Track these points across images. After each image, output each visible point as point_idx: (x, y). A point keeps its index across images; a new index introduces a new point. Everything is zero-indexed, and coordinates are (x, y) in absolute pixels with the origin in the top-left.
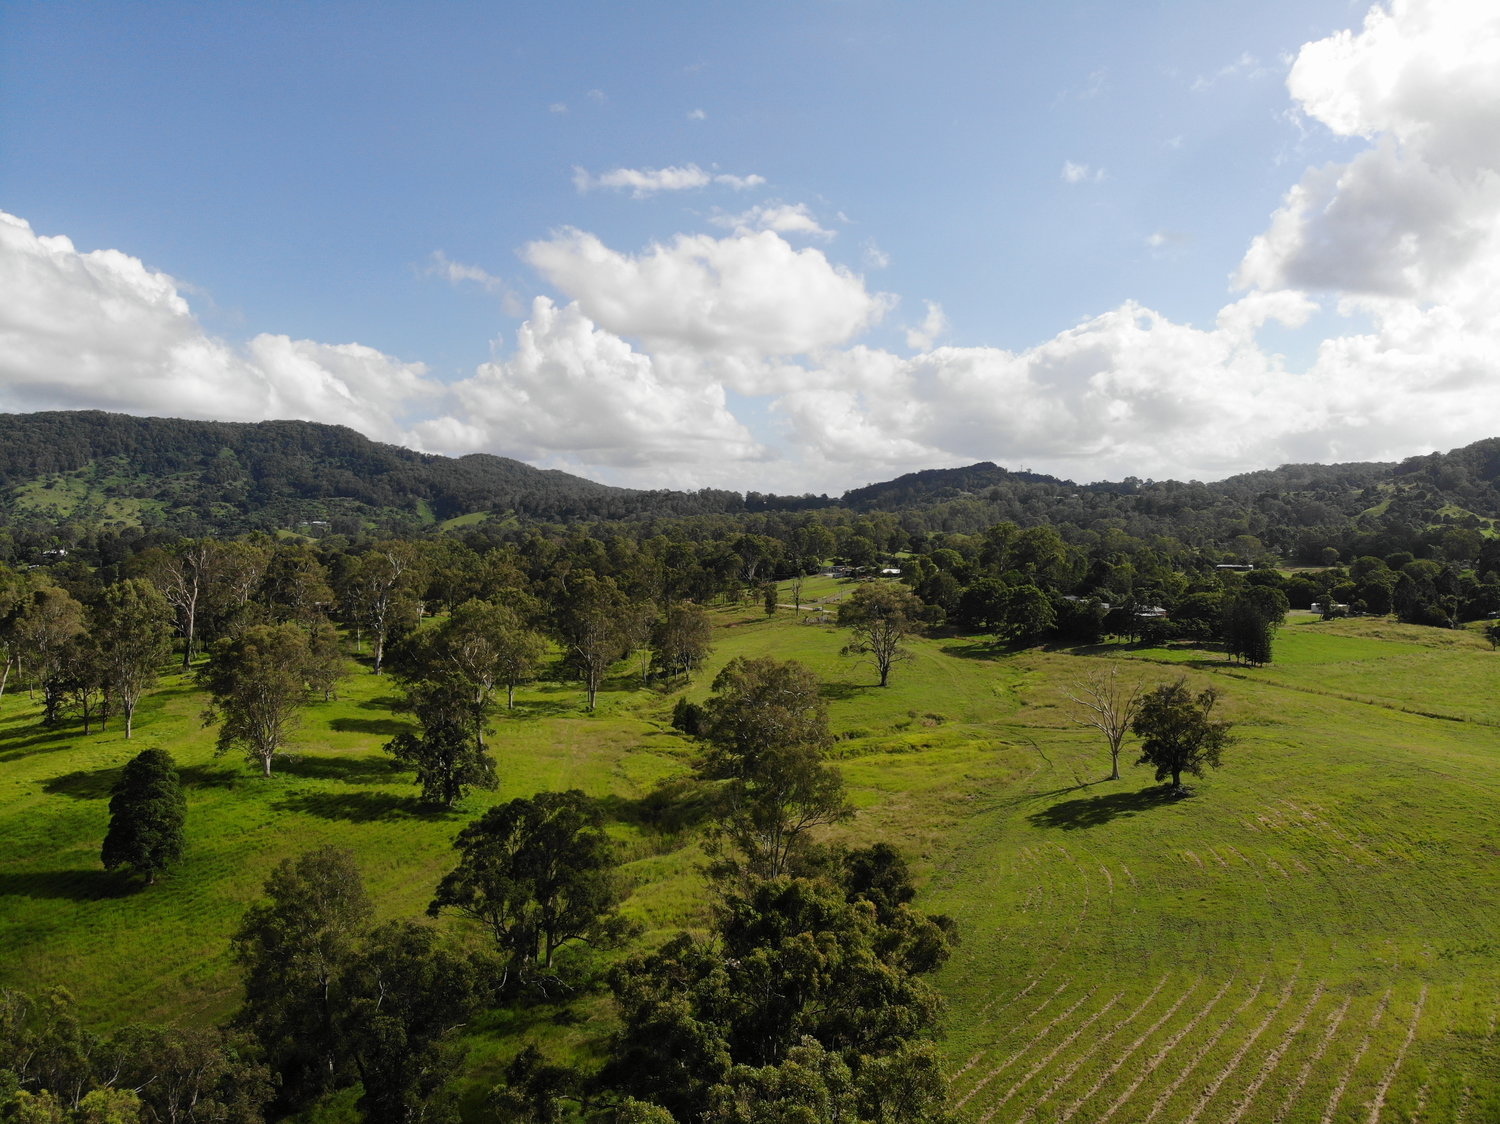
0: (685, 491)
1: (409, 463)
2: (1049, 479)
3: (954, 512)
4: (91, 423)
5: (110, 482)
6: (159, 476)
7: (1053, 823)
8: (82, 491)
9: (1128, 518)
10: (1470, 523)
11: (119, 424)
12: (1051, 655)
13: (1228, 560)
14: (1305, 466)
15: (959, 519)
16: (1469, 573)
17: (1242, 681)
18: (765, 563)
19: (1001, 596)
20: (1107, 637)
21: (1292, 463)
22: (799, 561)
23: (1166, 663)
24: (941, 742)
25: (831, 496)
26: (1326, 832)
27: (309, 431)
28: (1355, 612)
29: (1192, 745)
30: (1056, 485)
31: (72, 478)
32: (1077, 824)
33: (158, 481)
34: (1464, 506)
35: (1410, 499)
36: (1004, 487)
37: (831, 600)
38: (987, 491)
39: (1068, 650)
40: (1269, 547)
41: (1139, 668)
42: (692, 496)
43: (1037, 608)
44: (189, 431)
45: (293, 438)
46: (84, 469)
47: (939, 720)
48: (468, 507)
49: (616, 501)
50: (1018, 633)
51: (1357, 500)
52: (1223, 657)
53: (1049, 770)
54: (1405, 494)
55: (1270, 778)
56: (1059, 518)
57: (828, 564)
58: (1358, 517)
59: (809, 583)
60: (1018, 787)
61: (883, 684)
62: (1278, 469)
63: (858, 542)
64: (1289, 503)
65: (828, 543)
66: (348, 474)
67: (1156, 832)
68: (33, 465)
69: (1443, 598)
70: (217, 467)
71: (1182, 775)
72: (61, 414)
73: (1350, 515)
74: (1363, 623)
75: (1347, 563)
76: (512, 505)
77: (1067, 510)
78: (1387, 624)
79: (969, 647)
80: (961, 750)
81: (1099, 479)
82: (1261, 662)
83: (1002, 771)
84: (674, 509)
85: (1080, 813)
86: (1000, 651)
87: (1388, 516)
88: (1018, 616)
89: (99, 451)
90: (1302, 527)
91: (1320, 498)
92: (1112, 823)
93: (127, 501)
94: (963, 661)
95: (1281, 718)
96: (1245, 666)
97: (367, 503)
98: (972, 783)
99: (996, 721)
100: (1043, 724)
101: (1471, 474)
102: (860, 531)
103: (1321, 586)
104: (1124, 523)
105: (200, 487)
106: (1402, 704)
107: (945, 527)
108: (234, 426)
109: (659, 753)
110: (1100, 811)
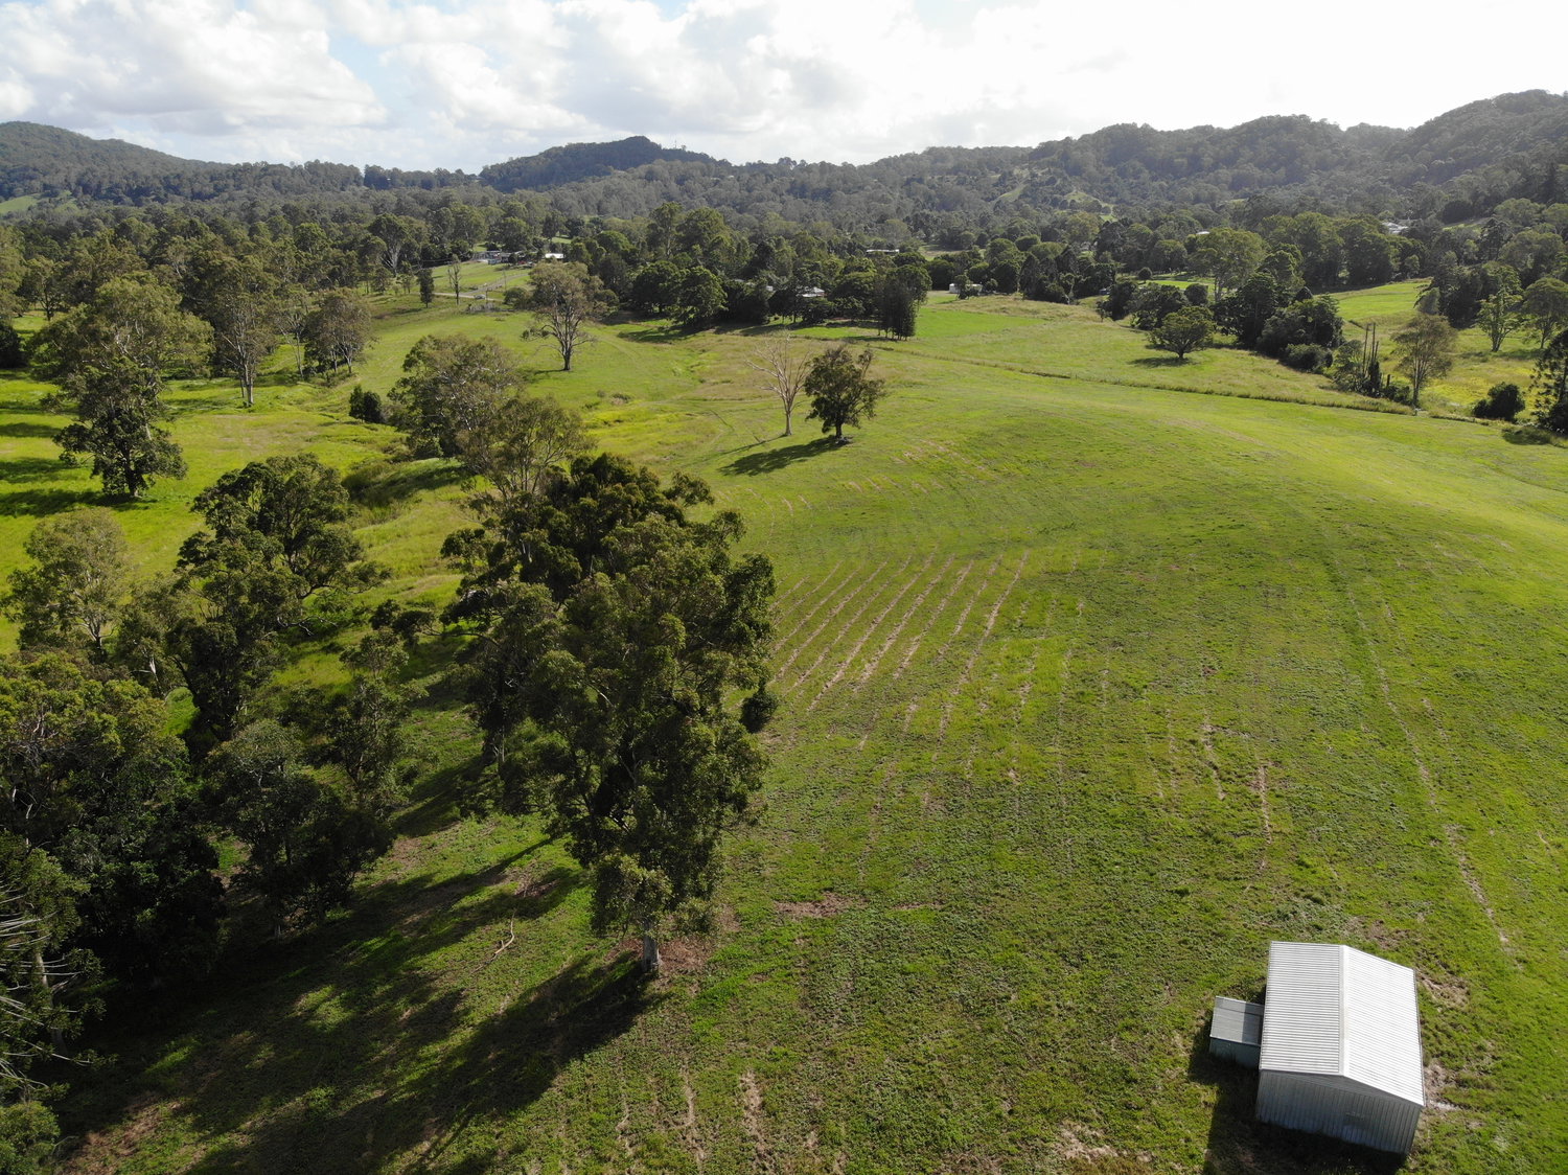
0: (287, 164)
2: (703, 158)
3: (609, 193)
7: (739, 472)
9: (783, 202)
10: (1094, 208)
12: (723, 336)
13: (877, 246)
14: (949, 149)
15: (615, 201)
16: (1088, 253)
17: (889, 353)
18: (408, 248)
19: (674, 278)
20: (772, 318)
21: (937, 146)
22: (448, 246)
23: (825, 340)
24: (632, 417)
25: (467, 172)
26: (956, 459)
28: (988, 290)
29: (851, 401)
30: (711, 164)
32: (760, 470)
34: (1090, 191)
35: (1041, 184)
36: (659, 166)
37: (493, 286)
38: (642, 169)
39: (738, 331)
40: (914, 231)
41: (802, 344)
42: (296, 170)
43: (709, 290)
47: (626, 399)
48: (11, 189)
49: (201, 178)
50: (692, 316)
51: (995, 185)
52: (873, 332)
53: (732, 432)
54: (1037, 180)
55: (912, 425)
56: (715, 201)
57: (478, 249)
58: (994, 202)
59: (465, 268)
60: (707, 448)
61: (566, 369)
62: (925, 152)
63: (513, 223)
64: (933, 187)
65: (477, 226)
67: (825, 471)
69: (1062, 276)
71: (844, 427)
73: (988, 200)
74: (994, 300)
75: (982, 247)
76: (68, 186)
77: (723, 193)
78: (1014, 301)
79: (644, 332)
80: (652, 422)
81: (754, 160)
82: (906, 335)
83: (692, 437)
84: (276, 186)
85: (761, 462)
86: (675, 335)
87: (1021, 201)
88: (691, 299)
90: (944, 212)
91: (961, 183)
92: (788, 468)
94: (641, 345)
95: (922, 380)
96: (892, 340)
98: (666, 448)
99: (680, 396)
100: (722, 396)
101: (1098, 160)
102: (510, 211)
103: (959, 267)
104: (780, 207)
106: (1020, 366)
107: (600, 209)
109: (344, 441)
110: (778, 459)
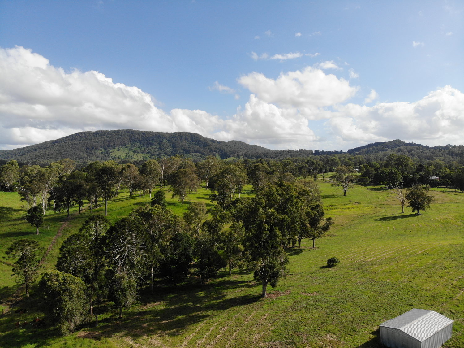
1: (214, 143)
2: (419, 145)
4: (129, 133)
5: (135, 149)
6: (147, 147)
8: (127, 151)
9: (444, 157)
11: (137, 133)
19: (385, 173)
24: (358, 207)
25: (343, 151)
26: (452, 220)
27: (187, 134)
31: (125, 148)
33: (147, 149)
42: (297, 152)
44: (155, 135)
45: (183, 137)
46: (128, 145)
47: (359, 203)
48: (230, 155)
52: (454, 190)
53: (385, 212)
60: (374, 215)
61: (344, 195)
66: (198, 146)
68: (114, 144)
70: (163, 145)
71: (420, 211)
72: (122, 131)
76: (242, 155)
77: (424, 155)
79: (375, 188)
80: (363, 209)
83: (372, 212)
84: (290, 155)
86: (384, 189)
88: (391, 179)
89: (132, 140)
92: (396, 220)
93: (139, 154)
94: (372, 191)
96: (460, 192)
97: (203, 155)
99: (376, 203)
105: (158, 150)
108: (167, 133)
110: (394, 218)
